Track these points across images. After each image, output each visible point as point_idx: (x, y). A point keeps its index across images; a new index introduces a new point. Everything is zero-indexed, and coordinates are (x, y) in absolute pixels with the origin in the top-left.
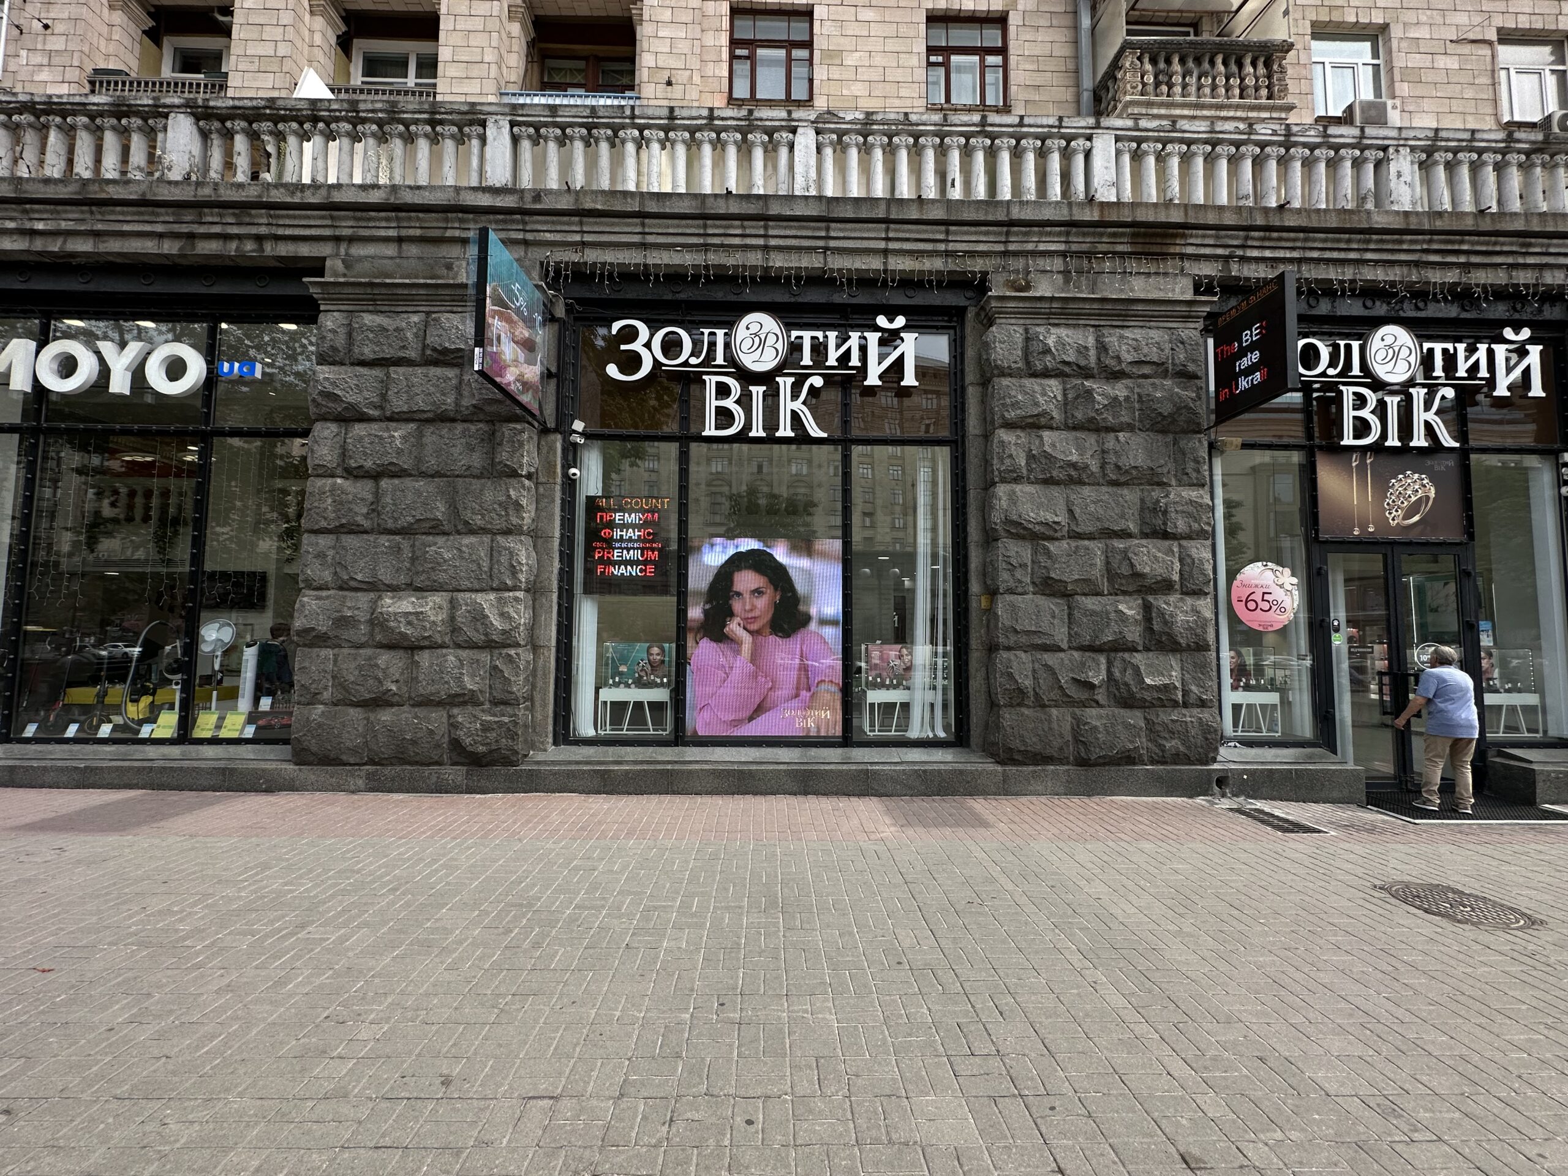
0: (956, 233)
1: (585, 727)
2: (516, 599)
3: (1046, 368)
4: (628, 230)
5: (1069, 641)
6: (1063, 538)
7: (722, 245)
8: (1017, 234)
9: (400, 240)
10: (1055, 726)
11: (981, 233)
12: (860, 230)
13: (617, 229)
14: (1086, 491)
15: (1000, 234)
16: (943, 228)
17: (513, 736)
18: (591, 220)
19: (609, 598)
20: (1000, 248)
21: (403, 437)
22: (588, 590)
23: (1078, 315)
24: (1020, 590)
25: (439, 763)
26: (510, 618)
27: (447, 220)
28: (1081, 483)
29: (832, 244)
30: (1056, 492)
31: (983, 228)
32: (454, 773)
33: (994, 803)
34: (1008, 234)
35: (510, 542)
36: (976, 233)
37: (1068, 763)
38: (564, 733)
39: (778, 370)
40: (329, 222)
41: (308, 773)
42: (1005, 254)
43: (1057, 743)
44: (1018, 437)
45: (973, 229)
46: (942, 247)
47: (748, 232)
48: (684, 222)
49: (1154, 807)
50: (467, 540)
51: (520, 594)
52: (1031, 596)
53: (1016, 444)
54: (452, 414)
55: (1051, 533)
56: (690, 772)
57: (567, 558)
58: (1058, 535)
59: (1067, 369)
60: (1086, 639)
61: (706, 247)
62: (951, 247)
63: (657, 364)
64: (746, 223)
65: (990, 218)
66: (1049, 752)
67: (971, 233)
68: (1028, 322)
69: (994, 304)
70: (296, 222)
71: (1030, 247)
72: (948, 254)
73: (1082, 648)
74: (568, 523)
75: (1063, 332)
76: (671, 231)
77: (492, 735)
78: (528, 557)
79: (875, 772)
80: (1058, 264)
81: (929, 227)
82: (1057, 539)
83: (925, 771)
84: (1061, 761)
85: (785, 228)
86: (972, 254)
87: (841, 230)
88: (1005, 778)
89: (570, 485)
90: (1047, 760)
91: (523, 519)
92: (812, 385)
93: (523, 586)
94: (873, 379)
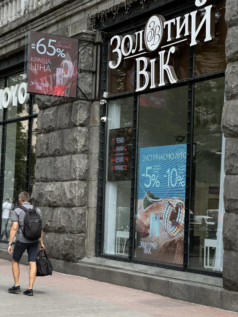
2: (75, 184)
9: (57, 22)
17: (73, 248)
21: (53, 114)
25: (58, 259)
38: (99, 251)
39: (159, 49)
51: (76, 182)
56: (115, 272)
57: (102, 163)
63: (123, 56)
74: (102, 145)
89: (103, 125)
91: (78, 146)
92: (171, 52)
93: (78, 178)
94: (193, 43)
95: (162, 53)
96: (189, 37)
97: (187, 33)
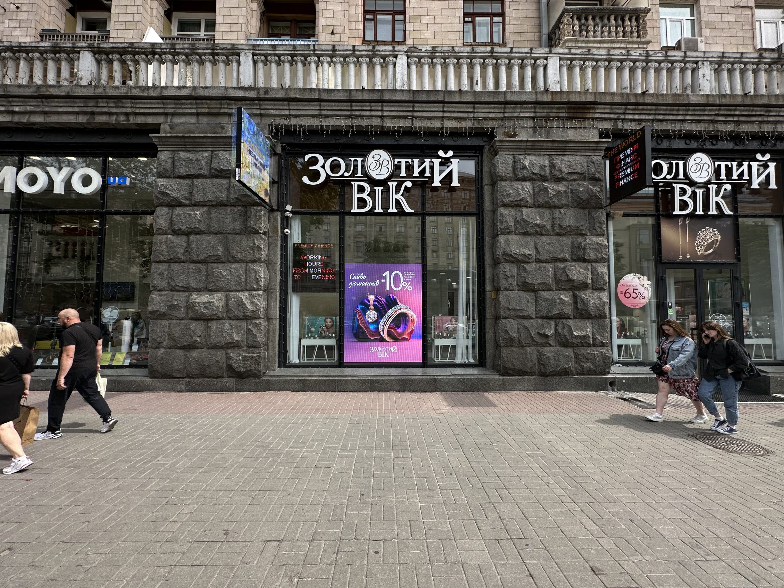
0: (478, 108)
1: (294, 358)
2: (259, 295)
3: (524, 176)
4: (313, 109)
5: (536, 314)
6: (533, 262)
7: (360, 116)
8: (509, 108)
9: (198, 114)
10: (529, 356)
11: (491, 108)
12: (430, 107)
13: (307, 108)
14: (545, 238)
15: (501, 108)
16: (472, 105)
17: (258, 363)
18: (294, 103)
19: (305, 294)
20: (501, 115)
21: (201, 214)
22: (295, 290)
23: (541, 149)
24: (511, 288)
25: (222, 377)
26: (256, 305)
27: (221, 104)
28: (542, 234)
29: (416, 114)
30: (529, 239)
31: (492, 106)
32: (229, 382)
33: (498, 395)
34: (505, 108)
35: (255, 267)
36: (489, 108)
37: (535, 375)
38: (283, 361)
39: (389, 179)
40: (161, 106)
41: (157, 382)
42: (504, 118)
43: (529, 365)
44: (510, 211)
45: (487, 106)
46: (471, 115)
47: (373, 108)
48: (341, 104)
49: (578, 397)
50: (234, 266)
51: (261, 293)
52: (516, 291)
53: (509, 215)
54: (225, 202)
55: (527, 260)
56: (347, 380)
57: (284, 274)
58: (530, 261)
59: (535, 177)
60: (544, 313)
61: (352, 117)
62: (476, 115)
63: (328, 176)
64: (372, 104)
65: (496, 100)
66: (525, 369)
67: (486, 108)
68: (515, 153)
69: (498, 144)
70: (145, 106)
71: (516, 115)
72: (474, 119)
73: (542, 317)
74: (284, 257)
75: (533, 158)
76: (334, 108)
77: (248, 363)
78: (264, 274)
79: (439, 380)
80: (530, 123)
81: (465, 105)
82: (530, 263)
83: (464, 379)
84: (532, 374)
85: (392, 106)
86: (487, 119)
87: (420, 107)
88: (504, 382)
89: (285, 238)
90: (525, 373)
91: (262, 255)
92: (406, 186)
93: (262, 288)
94: (437, 183)
95: (392, 185)
96: (432, 178)
97: (428, 174)
